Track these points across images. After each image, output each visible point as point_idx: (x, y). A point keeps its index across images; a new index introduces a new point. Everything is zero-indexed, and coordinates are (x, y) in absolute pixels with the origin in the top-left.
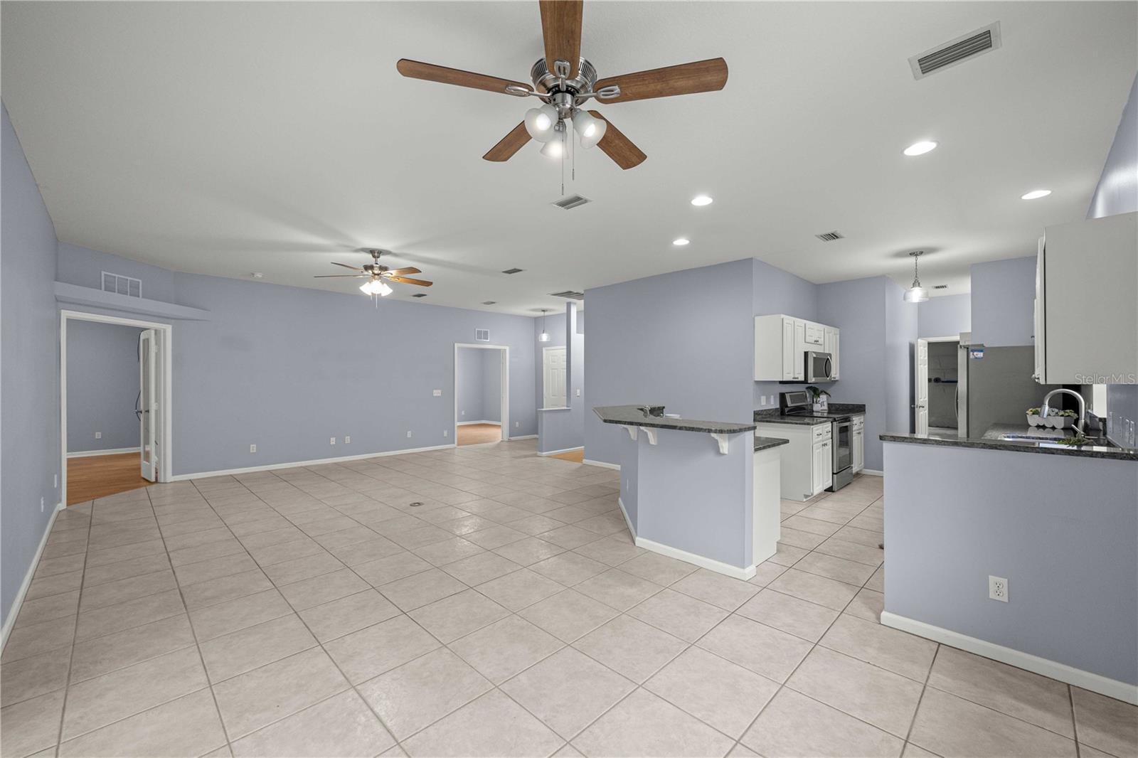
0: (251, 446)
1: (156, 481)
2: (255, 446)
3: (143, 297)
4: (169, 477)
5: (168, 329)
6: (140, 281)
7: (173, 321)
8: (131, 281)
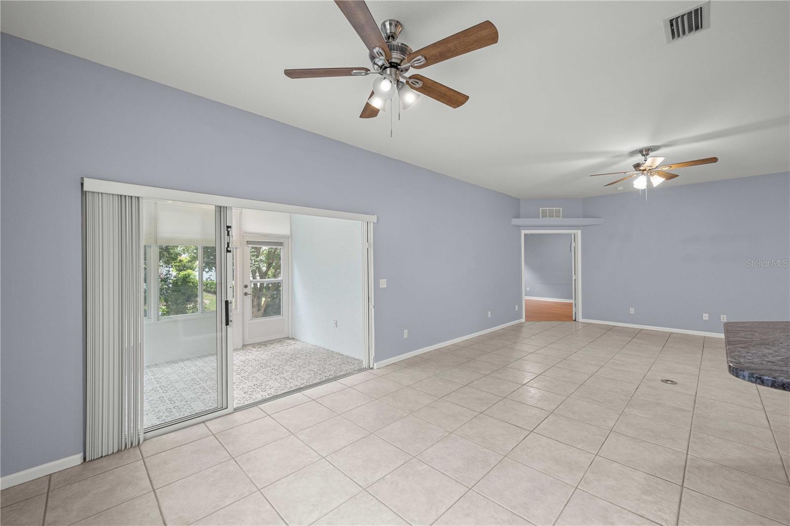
0: (631, 309)
1: (575, 320)
2: (633, 309)
3: (563, 218)
4: (580, 319)
5: (579, 233)
6: (561, 208)
7: (581, 228)
8: (555, 210)
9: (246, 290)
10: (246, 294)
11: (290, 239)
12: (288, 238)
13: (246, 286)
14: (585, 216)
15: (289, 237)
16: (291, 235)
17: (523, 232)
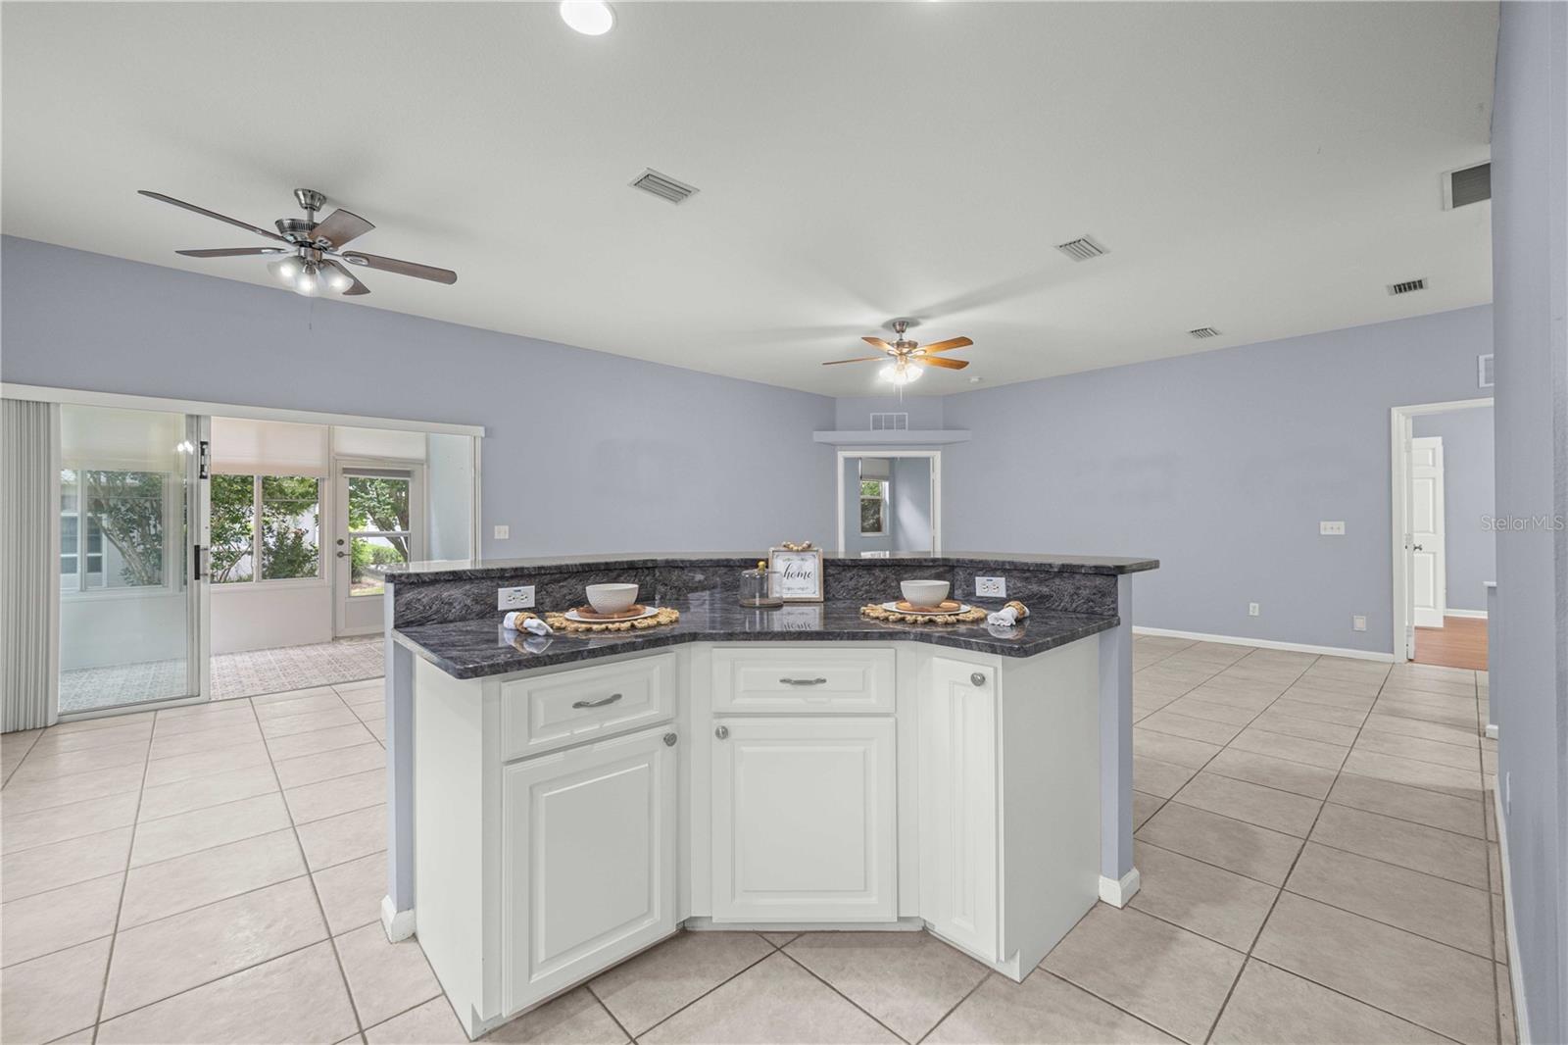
3: (909, 429)
5: (937, 457)
6: (906, 414)
7: (941, 447)
8: (897, 416)
9: (340, 548)
10: (341, 555)
11: (425, 467)
12: (423, 464)
13: (341, 542)
14: (946, 428)
15: (426, 462)
16: (427, 460)
17: (841, 455)
